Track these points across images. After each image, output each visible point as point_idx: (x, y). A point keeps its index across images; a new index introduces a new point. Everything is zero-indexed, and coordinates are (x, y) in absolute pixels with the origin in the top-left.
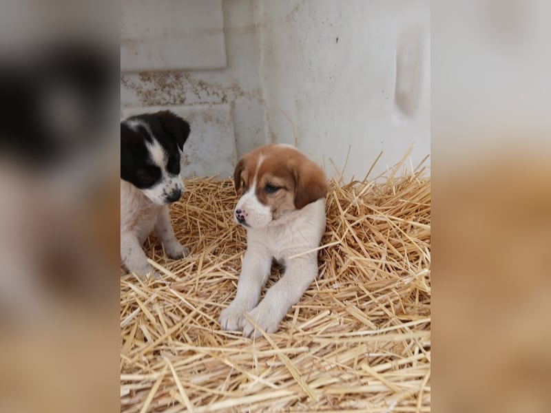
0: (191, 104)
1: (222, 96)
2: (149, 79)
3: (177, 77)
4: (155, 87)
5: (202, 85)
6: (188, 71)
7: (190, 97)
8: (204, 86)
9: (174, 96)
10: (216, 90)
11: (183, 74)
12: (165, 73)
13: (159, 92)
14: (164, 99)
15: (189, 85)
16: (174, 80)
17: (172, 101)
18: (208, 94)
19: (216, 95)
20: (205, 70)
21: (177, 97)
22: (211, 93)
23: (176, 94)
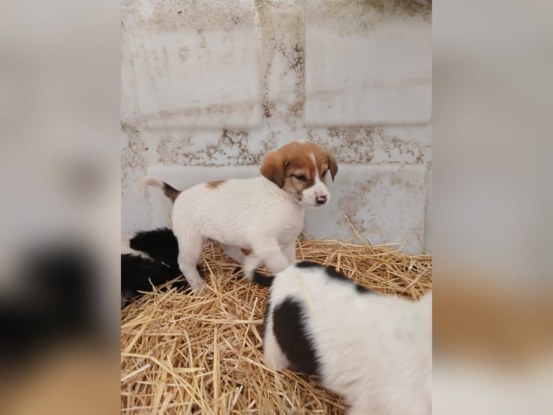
0: (379, 164)
1: (417, 154)
2: (337, 135)
3: (368, 133)
4: (342, 143)
5: (396, 142)
6: (381, 127)
7: (379, 155)
8: (397, 144)
9: (361, 154)
10: (411, 148)
11: (375, 129)
12: (356, 128)
13: (346, 149)
14: (350, 157)
15: (381, 142)
16: (365, 136)
17: (357, 159)
18: (401, 153)
19: (410, 153)
20: (403, 125)
21: (364, 155)
22: (404, 151)
23: (363, 152)
